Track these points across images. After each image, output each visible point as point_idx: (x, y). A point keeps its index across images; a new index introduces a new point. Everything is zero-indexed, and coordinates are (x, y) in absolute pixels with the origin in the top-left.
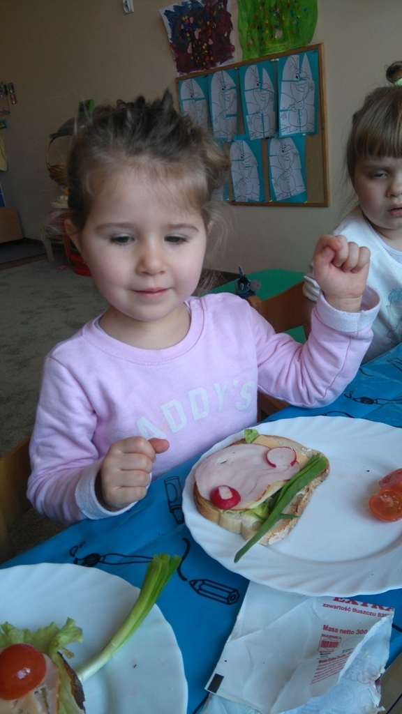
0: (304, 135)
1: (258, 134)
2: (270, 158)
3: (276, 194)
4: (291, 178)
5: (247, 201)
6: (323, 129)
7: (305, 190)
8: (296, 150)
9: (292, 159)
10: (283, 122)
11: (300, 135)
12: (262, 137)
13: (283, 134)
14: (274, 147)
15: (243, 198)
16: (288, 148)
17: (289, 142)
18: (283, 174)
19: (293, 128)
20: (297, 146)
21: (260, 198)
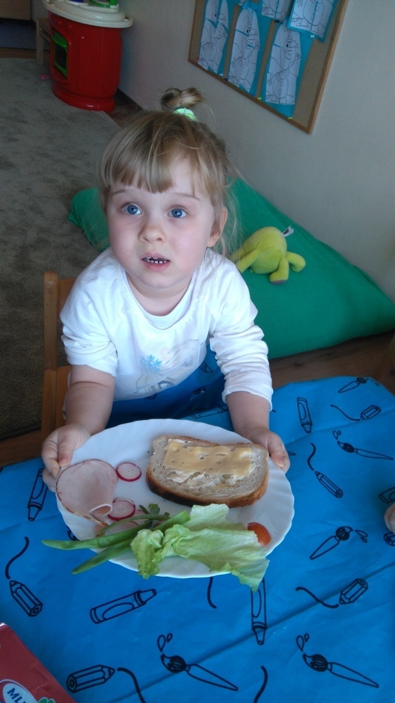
0: (313, 36)
1: (270, 11)
2: (274, 46)
3: (267, 94)
4: (285, 81)
5: (238, 86)
6: (332, 39)
7: (294, 103)
8: (299, 51)
9: (293, 60)
10: (297, 10)
11: (309, 33)
12: (273, 17)
13: (293, 25)
14: (280, 36)
15: (235, 81)
16: (293, 44)
17: (296, 37)
18: (279, 73)
19: (304, 23)
20: (302, 47)
21: (251, 89)
